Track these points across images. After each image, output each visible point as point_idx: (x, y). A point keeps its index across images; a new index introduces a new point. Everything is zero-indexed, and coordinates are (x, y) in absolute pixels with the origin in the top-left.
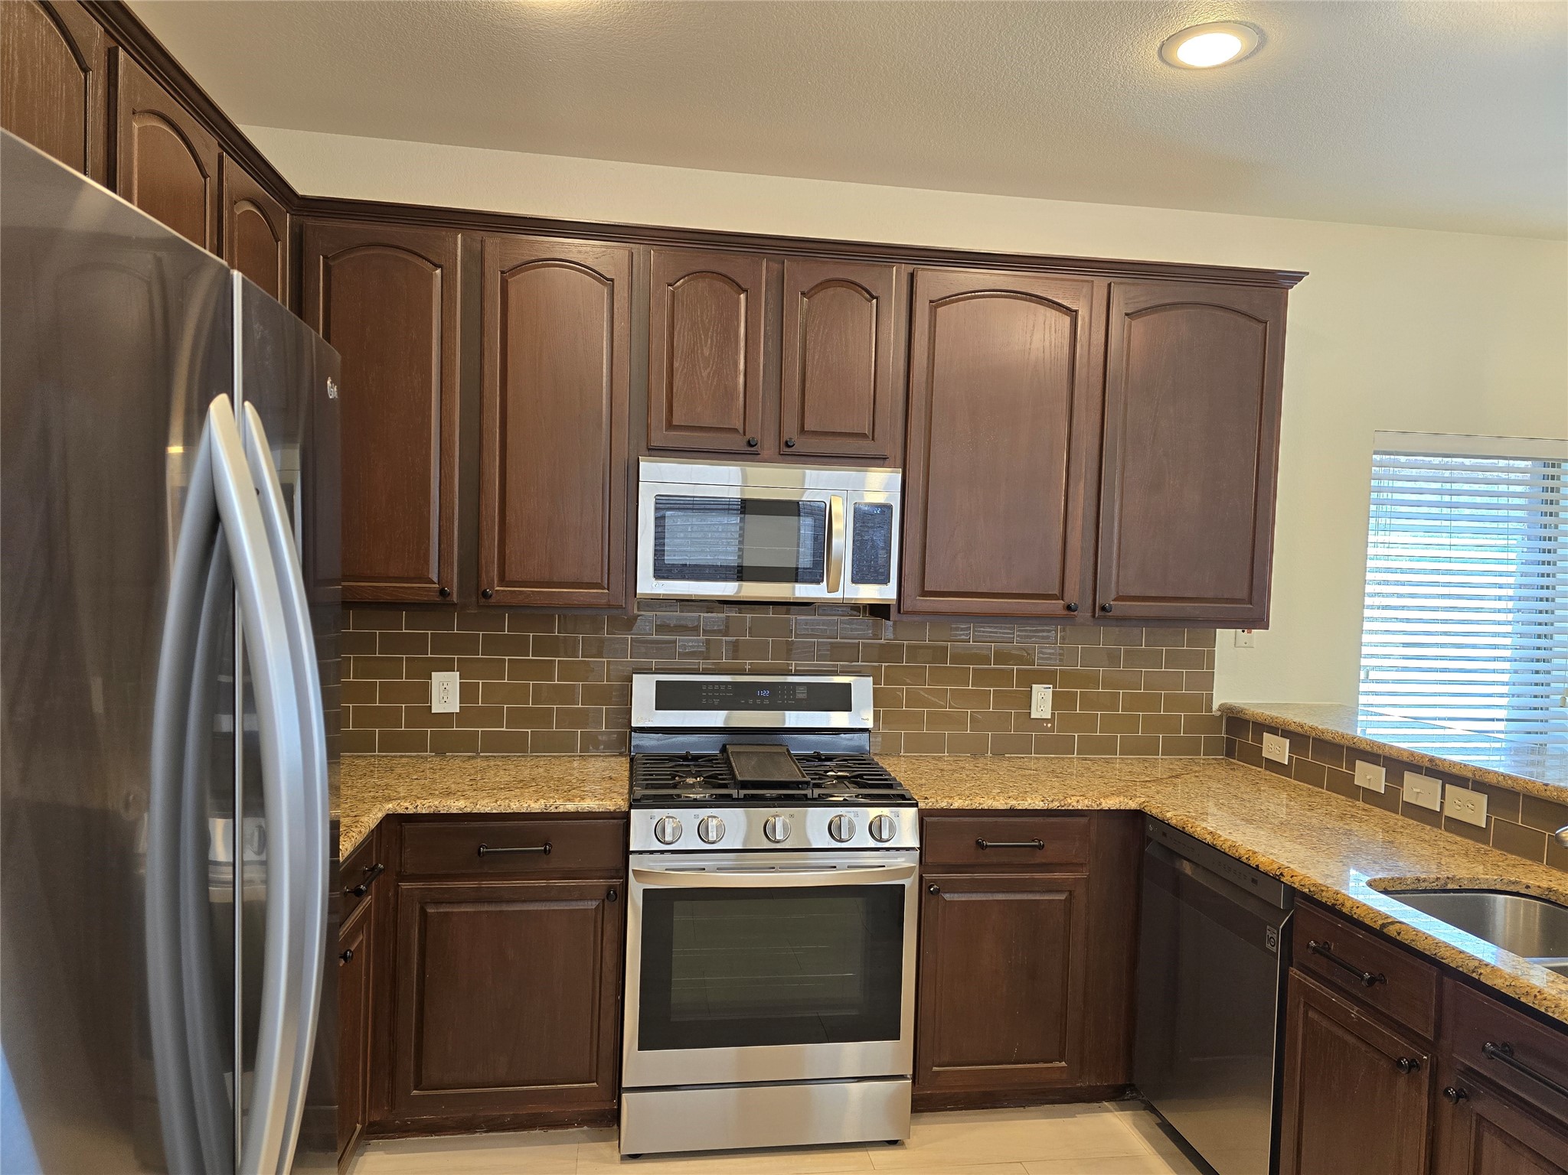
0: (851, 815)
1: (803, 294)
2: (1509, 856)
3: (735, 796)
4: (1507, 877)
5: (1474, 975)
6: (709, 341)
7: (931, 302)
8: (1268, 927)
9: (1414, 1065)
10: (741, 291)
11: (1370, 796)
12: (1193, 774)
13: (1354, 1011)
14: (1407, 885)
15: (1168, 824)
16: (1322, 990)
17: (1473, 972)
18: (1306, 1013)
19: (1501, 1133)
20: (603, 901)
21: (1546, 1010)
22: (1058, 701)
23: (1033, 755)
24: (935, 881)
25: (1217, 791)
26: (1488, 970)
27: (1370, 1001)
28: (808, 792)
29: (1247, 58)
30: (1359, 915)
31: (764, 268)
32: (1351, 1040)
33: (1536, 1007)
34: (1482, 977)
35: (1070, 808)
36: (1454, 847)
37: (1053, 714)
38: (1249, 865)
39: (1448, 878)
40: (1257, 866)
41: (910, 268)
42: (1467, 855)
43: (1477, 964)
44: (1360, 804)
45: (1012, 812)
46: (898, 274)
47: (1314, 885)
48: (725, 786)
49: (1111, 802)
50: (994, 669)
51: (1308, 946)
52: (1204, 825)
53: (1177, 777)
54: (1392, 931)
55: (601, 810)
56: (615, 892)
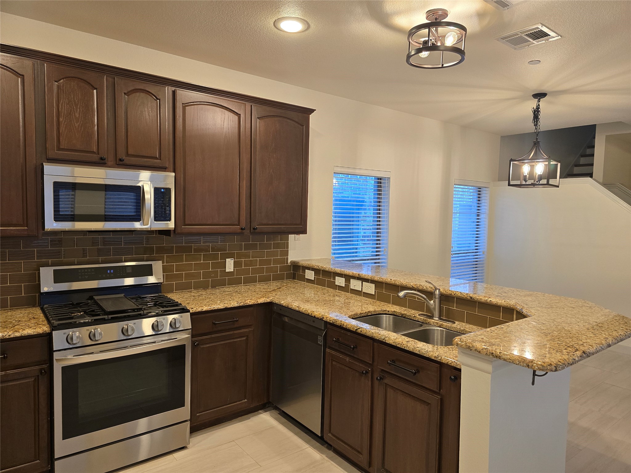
0: (162, 320)
1: (125, 93)
2: (381, 302)
3: (106, 318)
4: (383, 309)
5: (384, 341)
6: (78, 110)
7: (183, 104)
8: (319, 336)
9: (367, 372)
10: (94, 89)
11: (340, 288)
12: (285, 287)
13: (347, 359)
14: (358, 315)
15: (282, 306)
16: (337, 354)
17: (384, 340)
18: (332, 363)
19: (392, 387)
20: (38, 376)
21: (404, 348)
22: (236, 264)
23: (227, 286)
24: (196, 341)
25: (294, 292)
26: (388, 338)
27: (352, 355)
28: (142, 312)
29: (303, 32)
30: (349, 328)
31: (105, 80)
32: (346, 368)
33: (401, 347)
34: (386, 341)
35: (247, 304)
36: (367, 302)
37: (234, 270)
38: (312, 316)
39: (368, 312)
40: (315, 316)
41: (173, 89)
42: (371, 304)
43: (384, 337)
44: (337, 291)
45: (226, 309)
46: (168, 90)
47: (334, 320)
48: (99, 315)
49: (261, 300)
50: (211, 254)
51: (333, 340)
52: (295, 304)
53: (280, 288)
54: (359, 331)
55: (35, 334)
56: (45, 371)
